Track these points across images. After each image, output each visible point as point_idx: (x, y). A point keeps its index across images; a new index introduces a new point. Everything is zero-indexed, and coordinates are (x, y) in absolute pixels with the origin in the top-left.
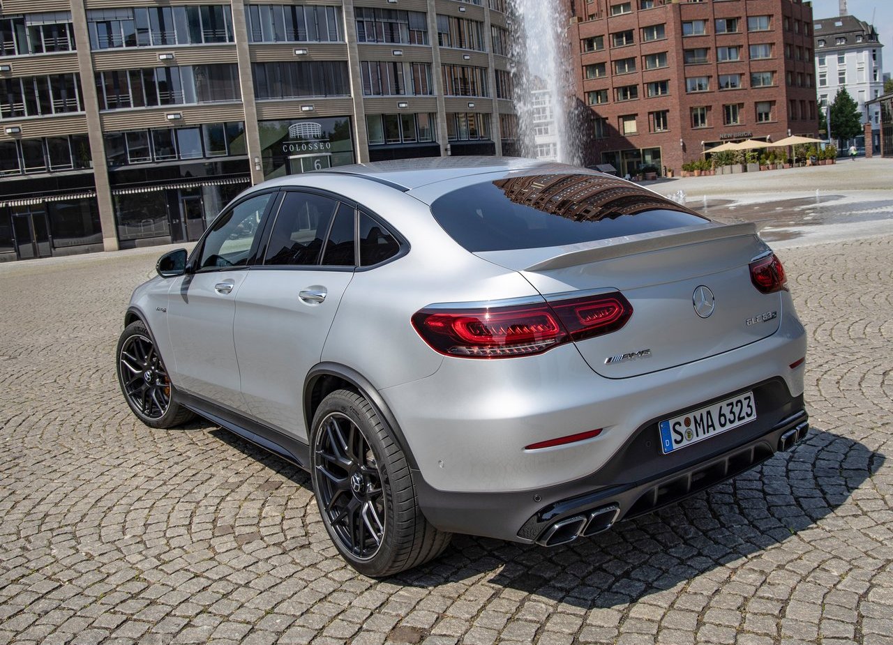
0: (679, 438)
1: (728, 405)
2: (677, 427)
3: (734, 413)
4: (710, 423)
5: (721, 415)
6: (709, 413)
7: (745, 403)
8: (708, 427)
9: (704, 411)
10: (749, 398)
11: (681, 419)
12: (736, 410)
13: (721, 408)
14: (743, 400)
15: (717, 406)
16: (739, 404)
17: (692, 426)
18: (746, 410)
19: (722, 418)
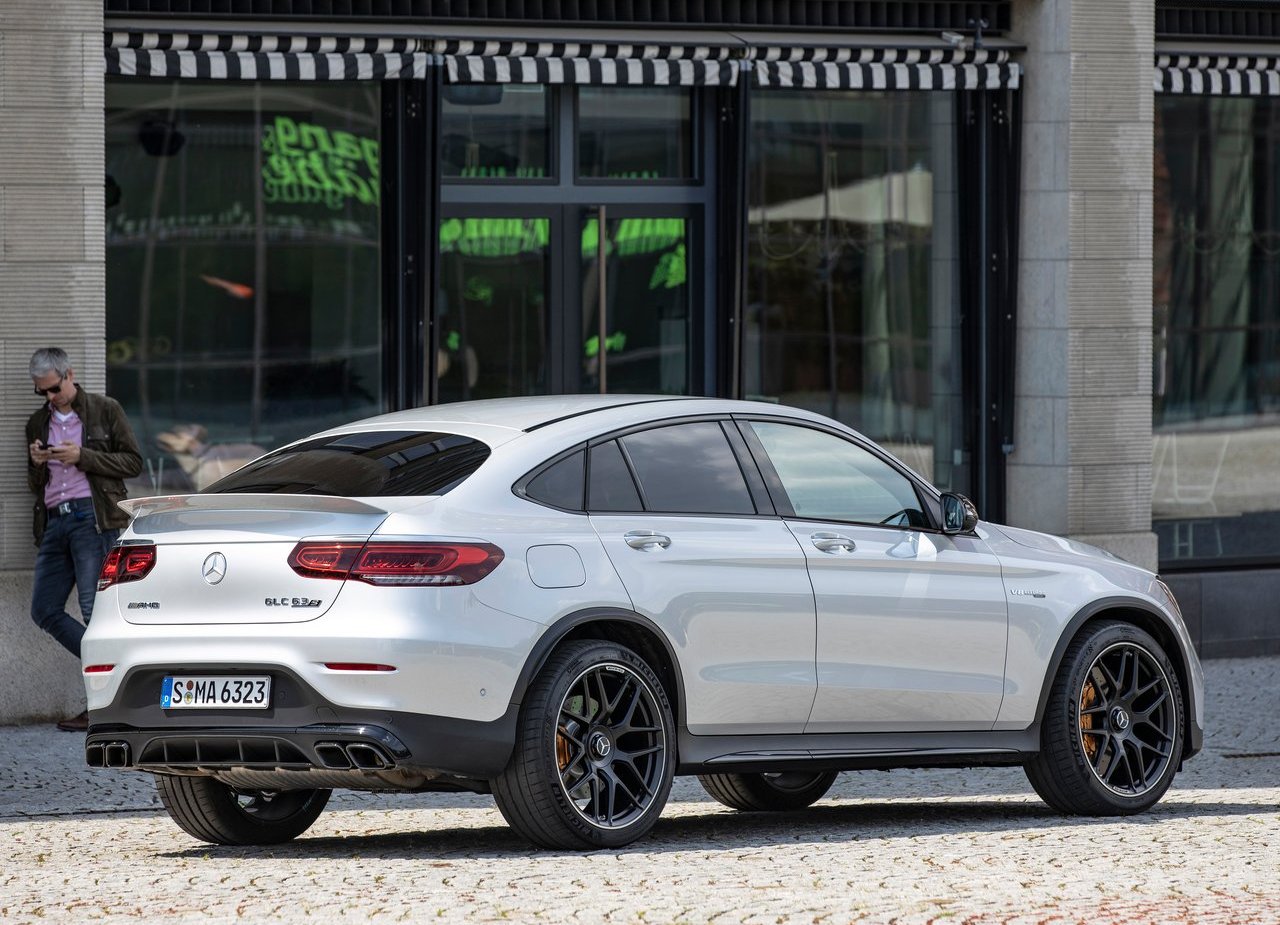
0: (177, 699)
1: (235, 683)
2: (179, 686)
3: (240, 693)
4: (211, 694)
5: (225, 690)
6: (212, 683)
7: (257, 687)
8: (209, 697)
9: (208, 680)
10: (263, 683)
11: (185, 680)
12: (244, 691)
13: (227, 683)
14: (255, 684)
15: (225, 679)
16: (249, 686)
17: (193, 691)
18: (255, 693)
19: (226, 694)
